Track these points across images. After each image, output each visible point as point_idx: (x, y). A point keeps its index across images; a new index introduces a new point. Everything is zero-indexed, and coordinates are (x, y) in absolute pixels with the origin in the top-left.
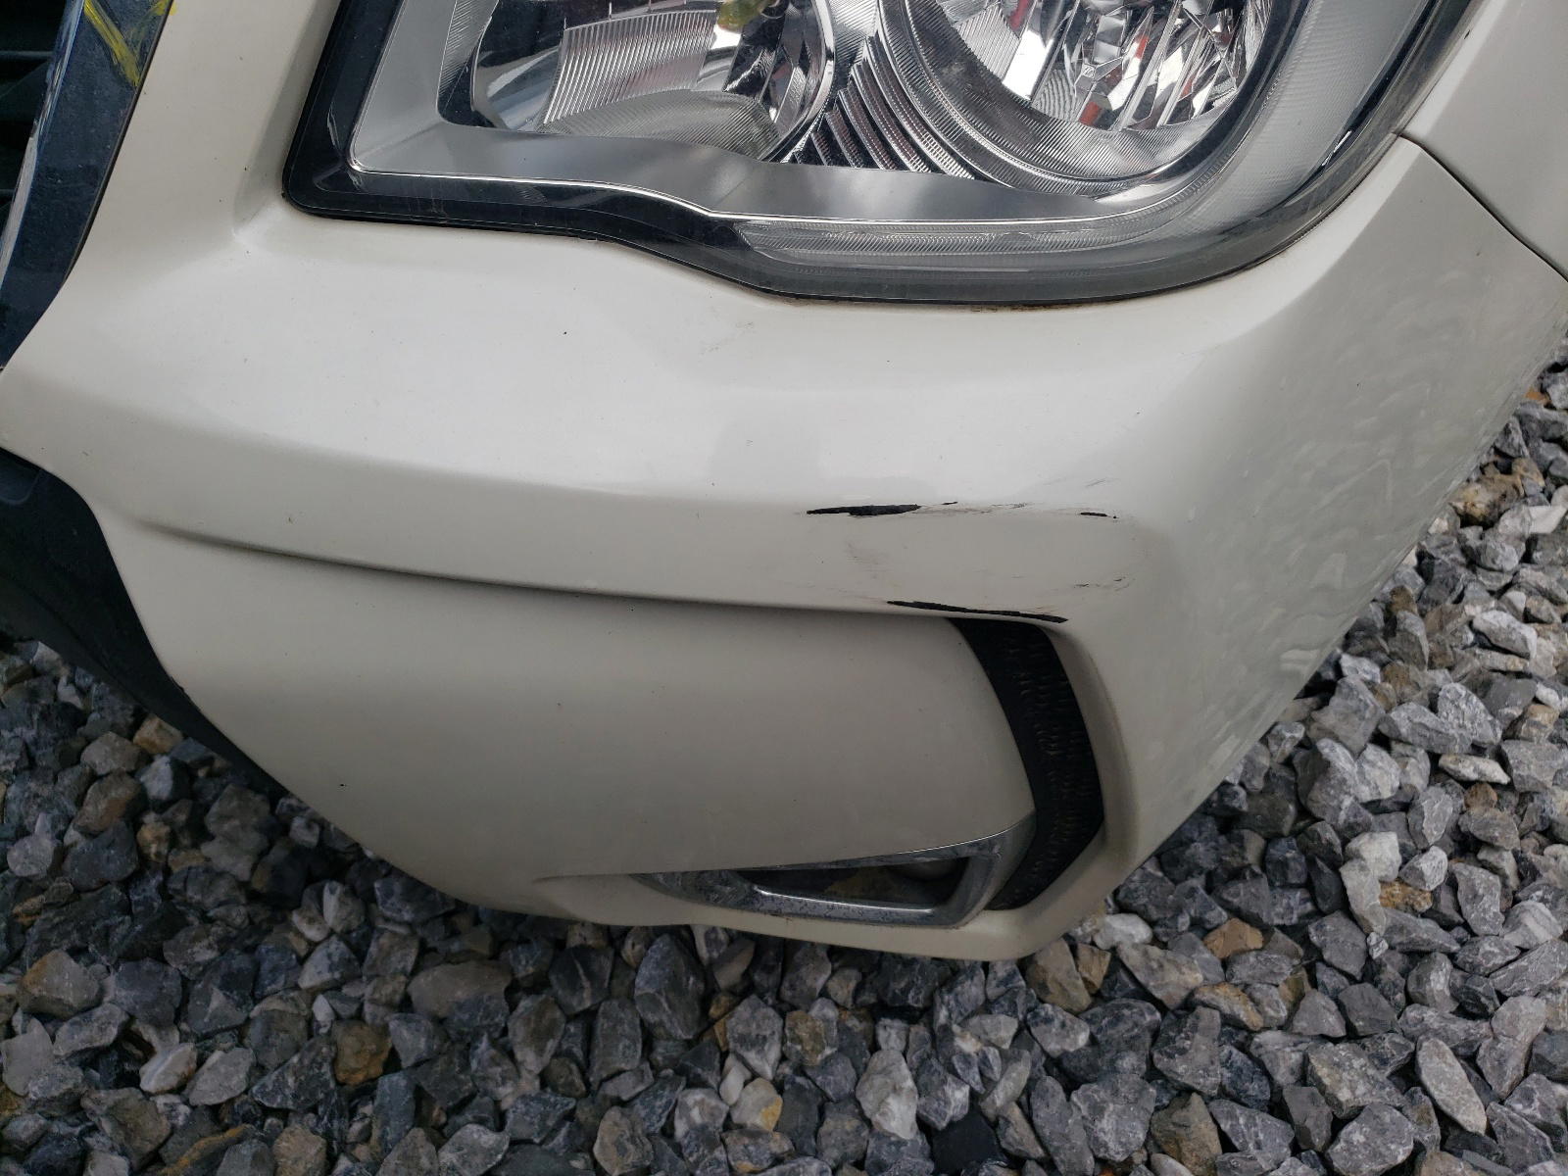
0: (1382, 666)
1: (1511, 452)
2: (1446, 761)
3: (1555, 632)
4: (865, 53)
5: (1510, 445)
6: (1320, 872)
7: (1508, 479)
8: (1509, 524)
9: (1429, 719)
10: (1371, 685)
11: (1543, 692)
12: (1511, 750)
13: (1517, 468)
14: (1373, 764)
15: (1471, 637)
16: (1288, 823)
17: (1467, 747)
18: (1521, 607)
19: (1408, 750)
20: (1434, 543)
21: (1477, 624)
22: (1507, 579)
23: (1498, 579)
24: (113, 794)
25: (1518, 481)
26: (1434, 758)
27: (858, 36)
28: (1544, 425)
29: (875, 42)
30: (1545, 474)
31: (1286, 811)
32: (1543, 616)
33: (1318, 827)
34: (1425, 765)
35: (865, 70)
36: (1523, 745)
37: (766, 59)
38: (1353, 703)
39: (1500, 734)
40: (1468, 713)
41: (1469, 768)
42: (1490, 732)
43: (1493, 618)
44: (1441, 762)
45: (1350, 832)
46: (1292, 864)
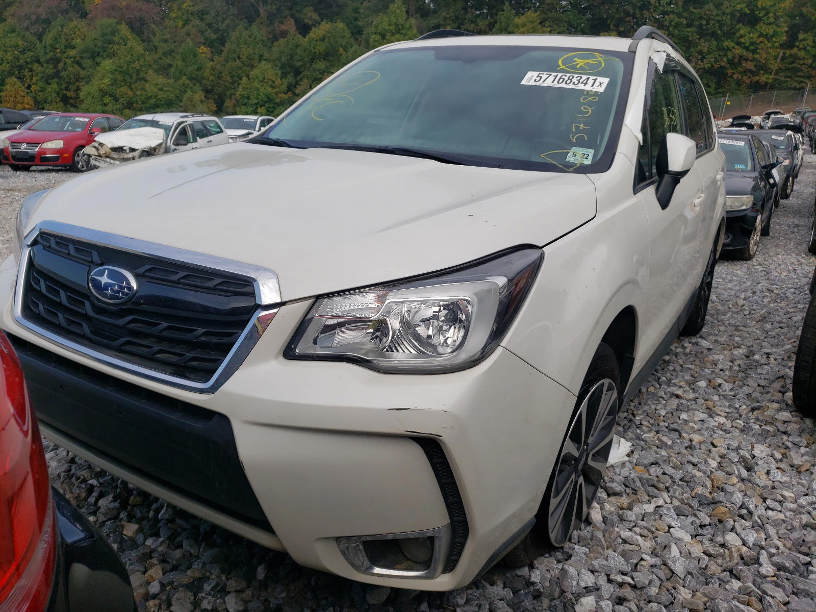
0: (589, 549)
1: (637, 489)
2: (612, 577)
3: (650, 540)
4: (397, 333)
5: (636, 486)
6: (568, 608)
7: (636, 496)
8: (636, 509)
9: (605, 563)
10: (585, 554)
11: (645, 556)
12: (635, 574)
13: (639, 493)
14: (584, 575)
15: (621, 540)
16: (556, 594)
17: (618, 571)
18: (638, 532)
19: (599, 574)
20: (608, 513)
21: (622, 536)
22: (634, 524)
23: (630, 524)
24: (138, 591)
25: (639, 497)
26: (608, 576)
27: (396, 330)
28: (648, 480)
29: (399, 330)
30: (649, 496)
31: (555, 590)
32: (645, 534)
33: (566, 594)
34: (605, 578)
35: (397, 336)
36: (639, 573)
37: (378, 333)
38: (578, 558)
39: (630, 569)
40: (618, 560)
41: (619, 578)
42: (626, 567)
43: (626, 534)
44: (610, 577)
45: (578, 596)
46: (558, 606)
